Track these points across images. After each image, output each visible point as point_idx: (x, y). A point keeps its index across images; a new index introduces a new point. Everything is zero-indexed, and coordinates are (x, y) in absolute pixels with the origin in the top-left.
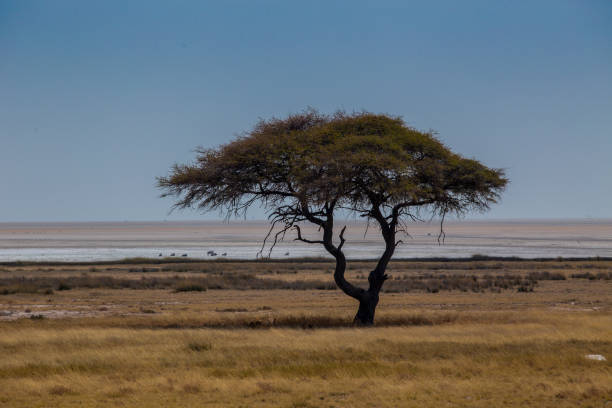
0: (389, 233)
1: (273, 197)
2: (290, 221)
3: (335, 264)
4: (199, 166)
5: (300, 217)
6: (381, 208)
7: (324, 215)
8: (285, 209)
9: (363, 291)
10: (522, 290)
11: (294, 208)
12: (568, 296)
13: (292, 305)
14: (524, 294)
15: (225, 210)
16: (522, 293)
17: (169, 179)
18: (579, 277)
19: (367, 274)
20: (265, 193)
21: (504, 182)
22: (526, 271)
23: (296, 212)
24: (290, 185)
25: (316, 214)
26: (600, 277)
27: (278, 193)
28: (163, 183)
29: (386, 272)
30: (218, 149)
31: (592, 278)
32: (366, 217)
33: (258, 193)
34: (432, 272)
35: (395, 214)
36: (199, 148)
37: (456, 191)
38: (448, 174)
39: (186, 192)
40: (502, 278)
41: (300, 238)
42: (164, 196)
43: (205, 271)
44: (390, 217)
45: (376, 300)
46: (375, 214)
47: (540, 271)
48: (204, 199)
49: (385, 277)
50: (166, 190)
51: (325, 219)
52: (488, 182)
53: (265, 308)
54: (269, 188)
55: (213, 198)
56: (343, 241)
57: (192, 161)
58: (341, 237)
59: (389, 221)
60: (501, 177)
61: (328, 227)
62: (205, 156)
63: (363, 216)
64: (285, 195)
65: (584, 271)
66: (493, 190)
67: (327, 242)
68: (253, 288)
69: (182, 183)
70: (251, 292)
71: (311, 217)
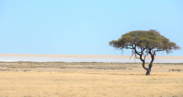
0: (153, 57)
9: (148, 68)
41: (136, 57)
51: (140, 53)
56: (145, 58)
61: (141, 56)
71: (137, 53)
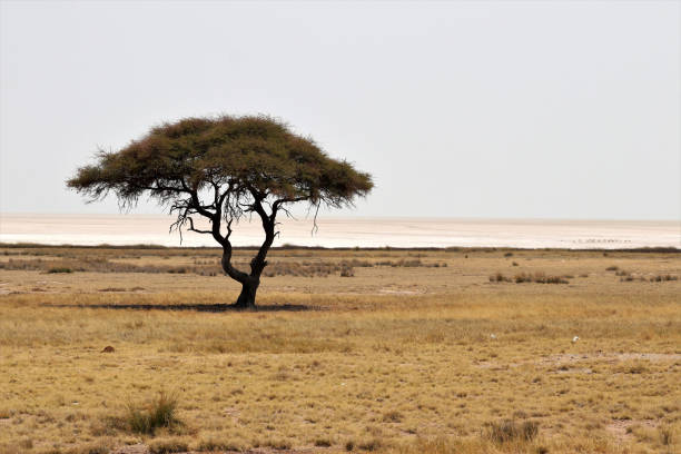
0: (269, 224)
1: (166, 193)
2: (183, 213)
3: (222, 251)
5: (193, 210)
6: (262, 203)
7: (214, 208)
8: (181, 203)
9: (246, 275)
10: (343, 275)
12: (386, 281)
16: (344, 278)
18: (383, 264)
19: (249, 260)
20: (159, 190)
24: (184, 182)
25: (207, 207)
26: (400, 264)
27: (173, 189)
29: (266, 259)
31: (394, 266)
32: (249, 212)
33: (154, 189)
35: (275, 208)
41: (192, 229)
43: (59, 256)
45: (257, 283)
46: (257, 207)
49: (265, 264)
51: (214, 212)
56: (230, 231)
58: (228, 228)
59: (270, 214)
61: (216, 220)
63: (247, 210)
64: (178, 191)
67: (215, 232)
71: (202, 211)
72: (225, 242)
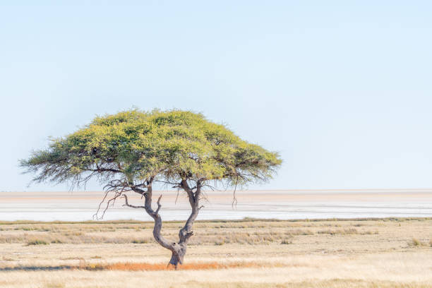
1: (106, 173)
2: (119, 191)
3: (154, 224)
4: (51, 151)
5: (127, 188)
6: (188, 181)
7: (145, 187)
8: (115, 183)
9: (174, 244)
11: (123, 181)
12: (319, 247)
13: (116, 254)
14: (286, 245)
15: (70, 184)
17: (27, 160)
18: (323, 233)
20: (100, 170)
21: (280, 162)
22: (284, 229)
23: (125, 185)
24: (119, 165)
25: (139, 186)
27: (111, 170)
28: (24, 164)
30: (64, 138)
31: (332, 234)
32: (176, 189)
33: (95, 170)
34: (216, 231)
35: (199, 186)
36: (50, 137)
37: (244, 168)
38: (238, 156)
39: (41, 170)
40: (267, 234)
42: (24, 173)
44: (195, 187)
46: (183, 186)
47: (295, 229)
48: (54, 175)
49: (191, 234)
50: (26, 169)
51: (145, 190)
52: (267, 162)
53: (96, 257)
54: (103, 166)
55: (60, 174)
56: (159, 206)
57: (45, 147)
58: (158, 203)
59: (194, 191)
60: (278, 158)
62: (54, 143)
63: (174, 187)
64: (115, 171)
65: (327, 229)
66: (271, 167)
67: (147, 208)
68: (85, 243)
69: (38, 164)
70: (84, 246)
71: (135, 189)
72: (155, 216)
